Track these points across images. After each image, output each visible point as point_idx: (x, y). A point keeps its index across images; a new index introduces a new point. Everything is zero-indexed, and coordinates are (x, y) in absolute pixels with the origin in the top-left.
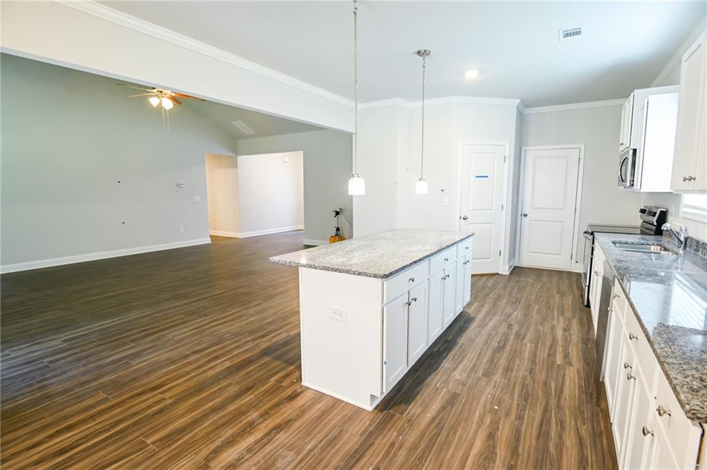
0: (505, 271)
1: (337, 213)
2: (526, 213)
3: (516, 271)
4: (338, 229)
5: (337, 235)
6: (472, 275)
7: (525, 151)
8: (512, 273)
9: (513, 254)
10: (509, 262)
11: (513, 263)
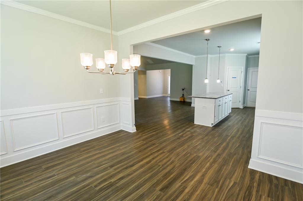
0: (241, 107)
1: (183, 90)
2: (248, 89)
3: (245, 108)
4: (183, 95)
5: (183, 97)
6: (232, 108)
7: (249, 69)
8: (244, 108)
9: (244, 103)
10: (243, 105)
11: (244, 105)
